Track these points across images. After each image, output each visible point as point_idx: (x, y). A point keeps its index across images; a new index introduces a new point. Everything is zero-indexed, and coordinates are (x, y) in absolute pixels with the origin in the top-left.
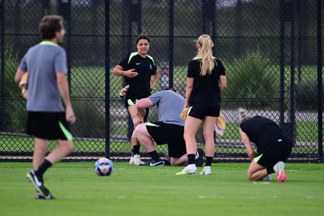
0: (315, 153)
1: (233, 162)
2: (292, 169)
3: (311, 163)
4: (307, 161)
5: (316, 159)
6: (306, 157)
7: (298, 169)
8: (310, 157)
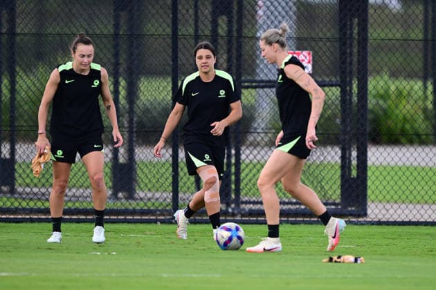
0: (167, 208)
1: (44, 222)
2: (134, 233)
3: (161, 223)
4: (155, 222)
5: (168, 217)
6: (154, 215)
7: (143, 232)
8: (159, 215)
